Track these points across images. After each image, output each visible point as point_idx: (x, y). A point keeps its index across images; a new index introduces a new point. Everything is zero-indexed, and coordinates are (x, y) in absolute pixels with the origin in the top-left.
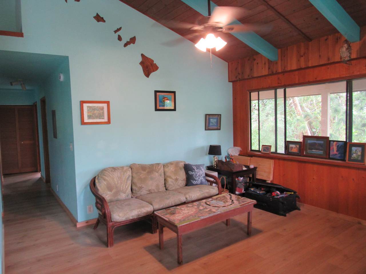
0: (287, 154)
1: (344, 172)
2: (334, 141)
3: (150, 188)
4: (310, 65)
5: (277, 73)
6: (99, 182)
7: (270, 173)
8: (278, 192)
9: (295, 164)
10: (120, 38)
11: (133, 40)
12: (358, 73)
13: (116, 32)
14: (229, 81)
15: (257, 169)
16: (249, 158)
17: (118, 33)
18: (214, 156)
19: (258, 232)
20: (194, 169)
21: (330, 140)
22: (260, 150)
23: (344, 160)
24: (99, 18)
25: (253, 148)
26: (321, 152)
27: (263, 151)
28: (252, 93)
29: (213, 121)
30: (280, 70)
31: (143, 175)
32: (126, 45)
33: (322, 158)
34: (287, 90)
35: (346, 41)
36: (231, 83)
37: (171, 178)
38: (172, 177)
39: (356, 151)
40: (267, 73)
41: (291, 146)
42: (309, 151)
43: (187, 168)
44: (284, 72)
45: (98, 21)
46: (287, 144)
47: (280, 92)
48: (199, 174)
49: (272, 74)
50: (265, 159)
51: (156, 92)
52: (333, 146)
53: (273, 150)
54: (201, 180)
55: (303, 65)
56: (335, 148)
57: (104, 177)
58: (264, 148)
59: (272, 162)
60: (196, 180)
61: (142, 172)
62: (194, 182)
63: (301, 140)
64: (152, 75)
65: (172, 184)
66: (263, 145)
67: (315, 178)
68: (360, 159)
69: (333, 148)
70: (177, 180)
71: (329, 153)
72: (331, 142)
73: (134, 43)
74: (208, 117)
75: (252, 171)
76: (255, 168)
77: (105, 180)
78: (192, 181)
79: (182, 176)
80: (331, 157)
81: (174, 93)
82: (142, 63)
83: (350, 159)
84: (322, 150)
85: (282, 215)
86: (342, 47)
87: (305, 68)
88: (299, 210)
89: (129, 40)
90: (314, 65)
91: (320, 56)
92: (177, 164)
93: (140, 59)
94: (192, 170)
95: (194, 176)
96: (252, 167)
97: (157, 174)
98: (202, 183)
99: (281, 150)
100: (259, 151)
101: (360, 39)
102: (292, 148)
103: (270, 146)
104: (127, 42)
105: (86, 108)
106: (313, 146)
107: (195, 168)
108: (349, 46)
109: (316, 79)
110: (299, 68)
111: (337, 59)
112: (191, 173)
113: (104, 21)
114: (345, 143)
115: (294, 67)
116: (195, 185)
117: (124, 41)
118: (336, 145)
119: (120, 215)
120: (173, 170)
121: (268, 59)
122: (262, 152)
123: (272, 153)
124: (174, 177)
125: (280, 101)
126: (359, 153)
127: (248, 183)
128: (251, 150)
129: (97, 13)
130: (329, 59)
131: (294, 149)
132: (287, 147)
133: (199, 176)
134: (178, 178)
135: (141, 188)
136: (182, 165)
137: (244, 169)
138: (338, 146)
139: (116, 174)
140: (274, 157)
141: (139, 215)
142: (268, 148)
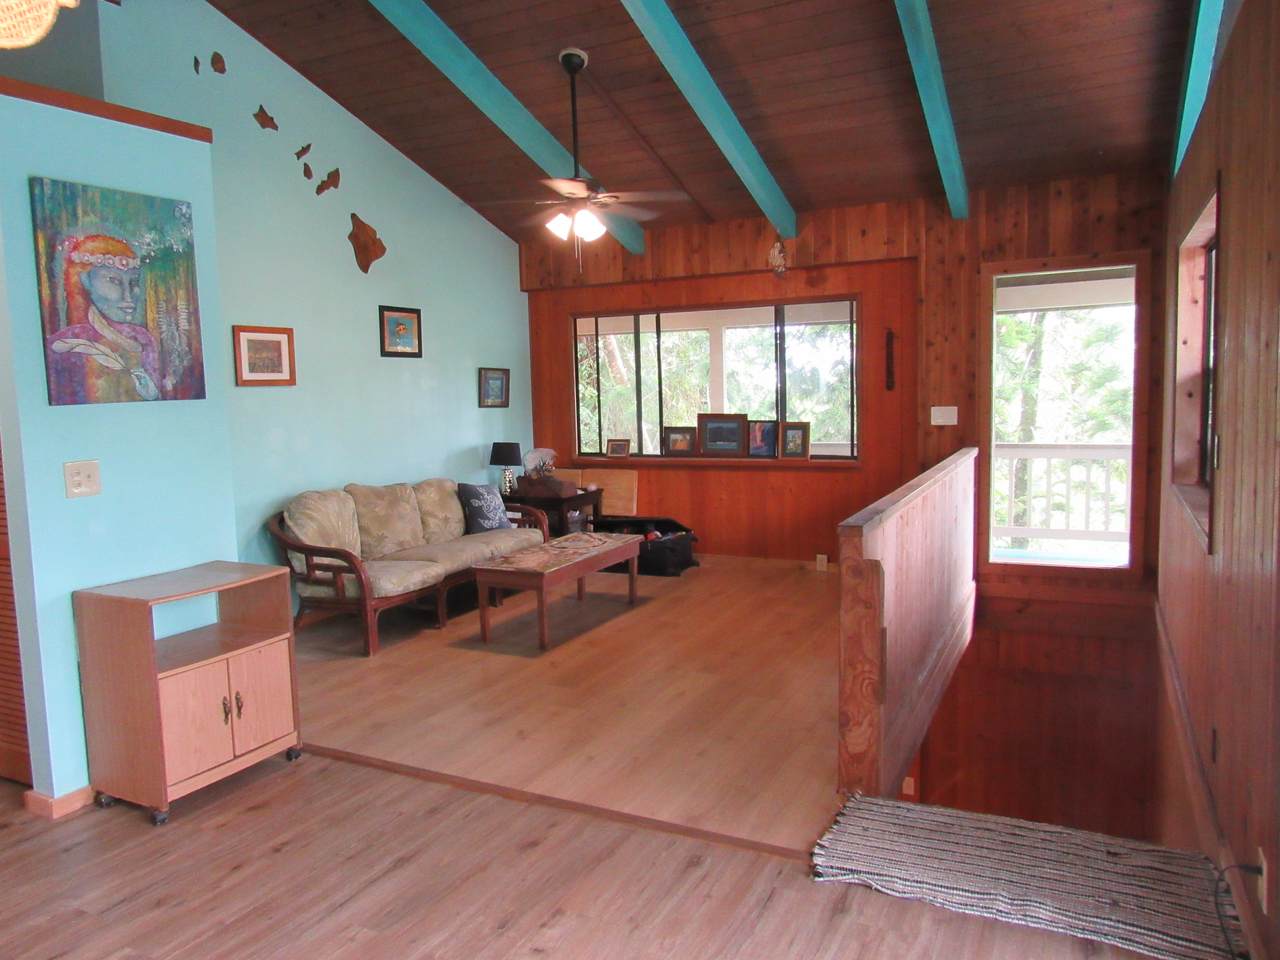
0: (667, 455)
1: (775, 478)
2: (756, 422)
3: (402, 539)
4: (712, 272)
5: (643, 281)
6: (296, 524)
7: (631, 500)
8: (658, 533)
9: (683, 474)
10: (308, 173)
11: (333, 179)
12: (794, 295)
13: (299, 155)
14: (522, 290)
15: (604, 494)
16: (580, 471)
17: (305, 159)
18: (503, 467)
19: (644, 601)
20: (482, 495)
21: (749, 419)
22: (604, 451)
23: (774, 457)
24: (264, 119)
25: (585, 449)
26: (733, 445)
27: (611, 453)
28: (578, 320)
29: (495, 385)
30: (650, 276)
31: (381, 509)
32: (320, 189)
33: (736, 457)
34: (663, 316)
35: (778, 238)
36: (526, 294)
37: (435, 517)
38: (436, 513)
39: (793, 437)
40: (620, 280)
41: (673, 436)
42: (711, 446)
43: (465, 494)
44: (655, 282)
45: (264, 125)
46: (666, 433)
47: (647, 321)
48: (493, 504)
49: (633, 281)
50: (617, 472)
51: (383, 309)
52: (755, 431)
53: (633, 448)
54: (500, 519)
55: (698, 271)
56: (759, 438)
57: (308, 511)
58: (612, 447)
59: (634, 474)
60: (489, 519)
61: (379, 502)
62: (487, 524)
63: (694, 423)
64: (375, 265)
65: (437, 530)
66: (609, 441)
67: (724, 497)
68: (799, 451)
69: (755, 437)
70: (446, 520)
71: (749, 447)
72: (752, 424)
73: (336, 186)
74: (483, 374)
75: (594, 498)
76: (599, 492)
77: (311, 518)
78: (482, 521)
79: (456, 511)
80: (751, 452)
81: (417, 312)
82: (353, 237)
83: (784, 454)
84: (734, 441)
85: (673, 575)
86: (773, 246)
87: (701, 277)
88: (698, 565)
89: (325, 179)
90: (719, 271)
91: (730, 255)
92: (439, 484)
93: (349, 228)
94: (478, 496)
95: (485, 509)
96: (593, 487)
97: (408, 507)
98: (501, 527)
99: (652, 447)
100: (600, 454)
101: (797, 236)
102: (676, 441)
103: (628, 441)
104: (323, 182)
105: (246, 343)
106: (717, 435)
107: (481, 490)
108: (783, 246)
109: (721, 299)
110: (690, 274)
111: (761, 266)
112: (476, 503)
113: (275, 127)
114: (775, 423)
115: (679, 271)
116: (488, 530)
117: (317, 180)
118: (760, 427)
119: (394, 581)
120: (437, 498)
121: (623, 247)
122: (609, 455)
123: (632, 455)
124: (441, 515)
125: (648, 340)
126: (799, 441)
127: (591, 522)
128: (580, 454)
129: (261, 107)
130: (746, 263)
131: (680, 442)
132: (664, 442)
133: (495, 508)
134: (449, 516)
135: (382, 538)
136: (452, 487)
137: (580, 492)
138: (763, 431)
139: (332, 507)
140: (639, 463)
141: (424, 582)
142: (620, 445)
